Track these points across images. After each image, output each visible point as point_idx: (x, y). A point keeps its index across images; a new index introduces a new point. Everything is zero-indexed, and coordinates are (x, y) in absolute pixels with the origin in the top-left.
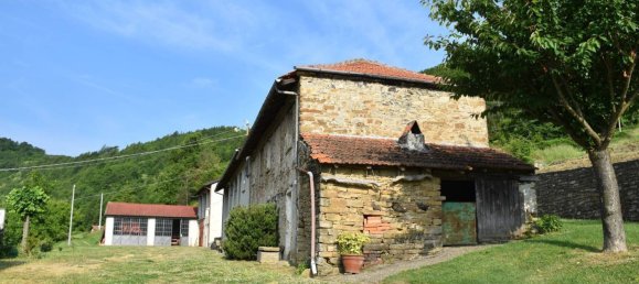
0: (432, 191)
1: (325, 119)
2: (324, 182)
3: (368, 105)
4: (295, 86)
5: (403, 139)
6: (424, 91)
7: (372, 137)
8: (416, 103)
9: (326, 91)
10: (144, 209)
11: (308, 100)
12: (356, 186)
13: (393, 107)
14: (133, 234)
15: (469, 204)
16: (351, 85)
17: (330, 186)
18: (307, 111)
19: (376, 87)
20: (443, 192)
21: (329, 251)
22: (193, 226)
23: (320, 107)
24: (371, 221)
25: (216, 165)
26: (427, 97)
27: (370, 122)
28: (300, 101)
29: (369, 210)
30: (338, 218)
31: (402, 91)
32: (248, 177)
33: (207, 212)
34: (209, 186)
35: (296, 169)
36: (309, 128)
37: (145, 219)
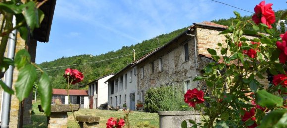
0: (265, 79)
1: (208, 47)
4: (194, 32)
9: (207, 35)
10: (63, 92)
11: (201, 38)
18: (201, 43)
20: (269, 79)
22: (86, 99)
23: (205, 42)
28: (197, 39)
32: (135, 75)
33: (95, 93)
34: (97, 81)
35: (197, 70)
36: (202, 51)
37: (64, 96)
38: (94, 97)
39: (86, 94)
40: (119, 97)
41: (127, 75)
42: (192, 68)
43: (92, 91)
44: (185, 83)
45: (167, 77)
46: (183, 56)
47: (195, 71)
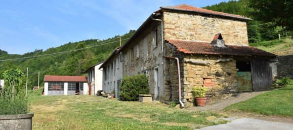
0: (232, 67)
1: (176, 32)
2: (186, 62)
3: (195, 26)
4: (161, 17)
5: (214, 42)
6: (220, 19)
7: (198, 41)
8: (216, 25)
9: (176, 19)
10: (62, 78)
11: (167, 23)
12: (200, 64)
13: (206, 27)
14: (57, 90)
15: (248, 72)
16: (187, 16)
17: (188, 65)
18: (167, 28)
19: (198, 17)
20: (237, 67)
21: (189, 96)
22: (86, 86)
23: (173, 27)
24: (207, 81)
25: (93, 57)
26: (221, 22)
27: (196, 34)
28: (163, 24)
29: (205, 76)
30: (192, 80)
31: (210, 19)
32: (121, 61)
33: (93, 79)
34: (94, 67)
35: (163, 57)
36: (169, 37)
37: (63, 82)
38: (92, 84)
39: (85, 80)
40: (110, 83)
41: (115, 61)
42: (159, 55)
43: (90, 77)
44: (155, 71)
45: (143, 64)
46: (154, 42)
47: (162, 58)
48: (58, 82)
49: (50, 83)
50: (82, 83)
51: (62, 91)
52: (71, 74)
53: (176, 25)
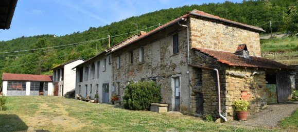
0: (262, 80)
1: (201, 40)
2: (228, 74)
3: (218, 34)
4: (187, 22)
5: (238, 52)
6: (239, 29)
7: (220, 50)
8: (236, 35)
9: (201, 26)
11: (194, 30)
13: (227, 36)
14: (18, 90)
15: (274, 85)
16: (211, 24)
17: (229, 77)
18: (194, 36)
19: (221, 25)
21: (229, 109)
23: (199, 34)
24: (244, 94)
26: (239, 32)
27: (219, 43)
28: (190, 30)
29: (243, 89)
30: (232, 93)
31: (230, 28)
32: (110, 64)
33: (60, 79)
34: (64, 66)
35: (189, 65)
36: (195, 44)
37: (25, 82)
38: (59, 84)
39: (50, 80)
40: (89, 87)
41: (99, 63)
42: (182, 63)
43: (57, 77)
44: (172, 79)
45: (150, 70)
46: (171, 48)
47: (186, 67)
48: (20, 81)
49: (10, 82)
50: (47, 82)
51: (23, 92)
52: (30, 72)
53: (201, 32)
